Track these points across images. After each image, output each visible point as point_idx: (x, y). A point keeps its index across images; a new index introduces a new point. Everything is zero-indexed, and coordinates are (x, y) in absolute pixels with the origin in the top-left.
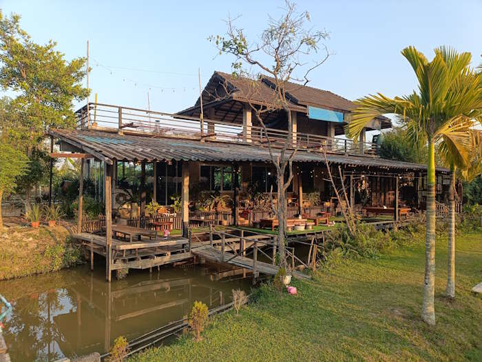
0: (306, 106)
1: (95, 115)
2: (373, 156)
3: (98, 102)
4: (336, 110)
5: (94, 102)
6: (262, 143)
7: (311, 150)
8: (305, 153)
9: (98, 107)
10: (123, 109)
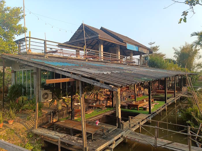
0: (126, 43)
1: (29, 45)
2: (147, 66)
3: (31, 37)
4: (136, 45)
5: (29, 36)
6: (111, 61)
7: (128, 64)
8: (126, 65)
9: (31, 40)
10: (47, 42)
